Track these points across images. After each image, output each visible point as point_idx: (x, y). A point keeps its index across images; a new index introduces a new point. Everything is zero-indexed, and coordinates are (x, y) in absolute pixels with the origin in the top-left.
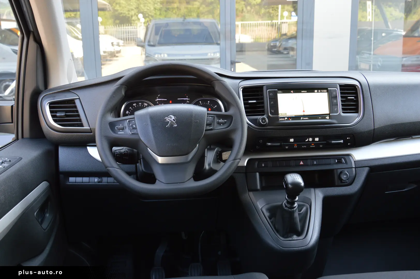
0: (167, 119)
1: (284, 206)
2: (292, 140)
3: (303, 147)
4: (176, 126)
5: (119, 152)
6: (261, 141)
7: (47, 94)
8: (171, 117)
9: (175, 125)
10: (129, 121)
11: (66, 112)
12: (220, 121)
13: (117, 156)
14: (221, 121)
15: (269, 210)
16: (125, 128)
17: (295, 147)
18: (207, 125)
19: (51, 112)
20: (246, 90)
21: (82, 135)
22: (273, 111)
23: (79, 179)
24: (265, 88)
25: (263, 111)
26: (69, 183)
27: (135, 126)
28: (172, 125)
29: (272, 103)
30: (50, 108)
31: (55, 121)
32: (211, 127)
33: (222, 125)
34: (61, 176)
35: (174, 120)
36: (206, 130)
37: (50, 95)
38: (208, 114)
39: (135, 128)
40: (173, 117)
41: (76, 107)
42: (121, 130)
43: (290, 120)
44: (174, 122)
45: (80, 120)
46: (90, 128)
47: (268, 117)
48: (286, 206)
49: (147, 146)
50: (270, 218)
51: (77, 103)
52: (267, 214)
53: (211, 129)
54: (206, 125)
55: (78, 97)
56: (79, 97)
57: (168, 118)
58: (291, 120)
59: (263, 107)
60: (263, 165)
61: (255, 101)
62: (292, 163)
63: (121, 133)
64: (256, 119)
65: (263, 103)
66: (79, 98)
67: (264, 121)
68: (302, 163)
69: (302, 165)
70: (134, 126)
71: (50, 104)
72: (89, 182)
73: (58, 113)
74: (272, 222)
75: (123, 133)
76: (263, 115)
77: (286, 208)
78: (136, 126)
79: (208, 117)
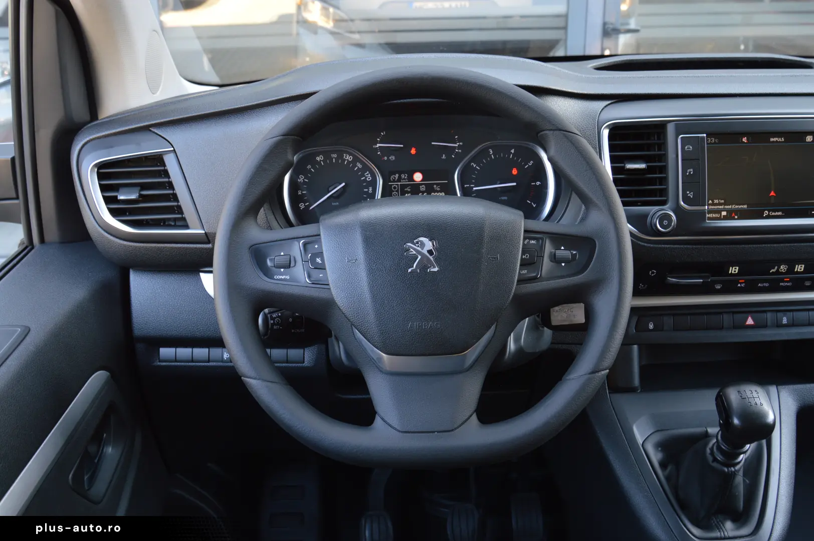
0: (413, 248)
1: (710, 458)
2: (734, 270)
3: (759, 285)
4: (436, 269)
5: (278, 317)
6: (653, 273)
7: (91, 137)
8: (422, 242)
9: (434, 267)
10: (305, 245)
11: (143, 187)
12: (558, 252)
13: (275, 327)
14: (563, 252)
15: (662, 446)
16: (292, 264)
17: (739, 285)
18: (524, 264)
19: (103, 188)
20: (619, 132)
21: (187, 248)
22: (691, 195)
23: (184, 352)
24: (671, 130)
25: (664, 192)
26: (160, 362)
27: (320, 262)
28: (424, 266)
29: (690, 172)
30: (101, 177)
31: (114, 213)
32: (534, 272)
33: (563, 264)
34: (140, 347)
35: (430, 252)
36: (520, 281)
37: (98, 140)
38: (526, 231)
39: (322, 268)
40: (428, 245)
41: (166, 174)
42: (282, 270)
43: (734, 219)
44: (431, 258)
45: (179, 210)
46: (206, 233)
47: (677, 210)
48: (715, 460)
49: (352, 324)
50: (663, 465)
51: (170, 163)
52: (656, 457)
53: (534, 279)
54: (521, 265)
55: (172, 149)
56: (173, 147)
57: (414, 244)
58: (736, 217)
59: (664, 181)
60: (651, 326)
61: (643, 166)
62: (727, 319)
63: (282, 276)
64: (645, 216)
65: (663, 169)
66: (174, 150)
67: (665, 222)
68: (750, 321)
69: (750, 327)
70: (319, 260)
71: (100, 166)
72: (209, 361)
73: (121, 190)
74: (668, 479)
75: (288, 277)
76: (663, 203)
77: (715, 465)
78: (323, 260)
79: (527, 240)
